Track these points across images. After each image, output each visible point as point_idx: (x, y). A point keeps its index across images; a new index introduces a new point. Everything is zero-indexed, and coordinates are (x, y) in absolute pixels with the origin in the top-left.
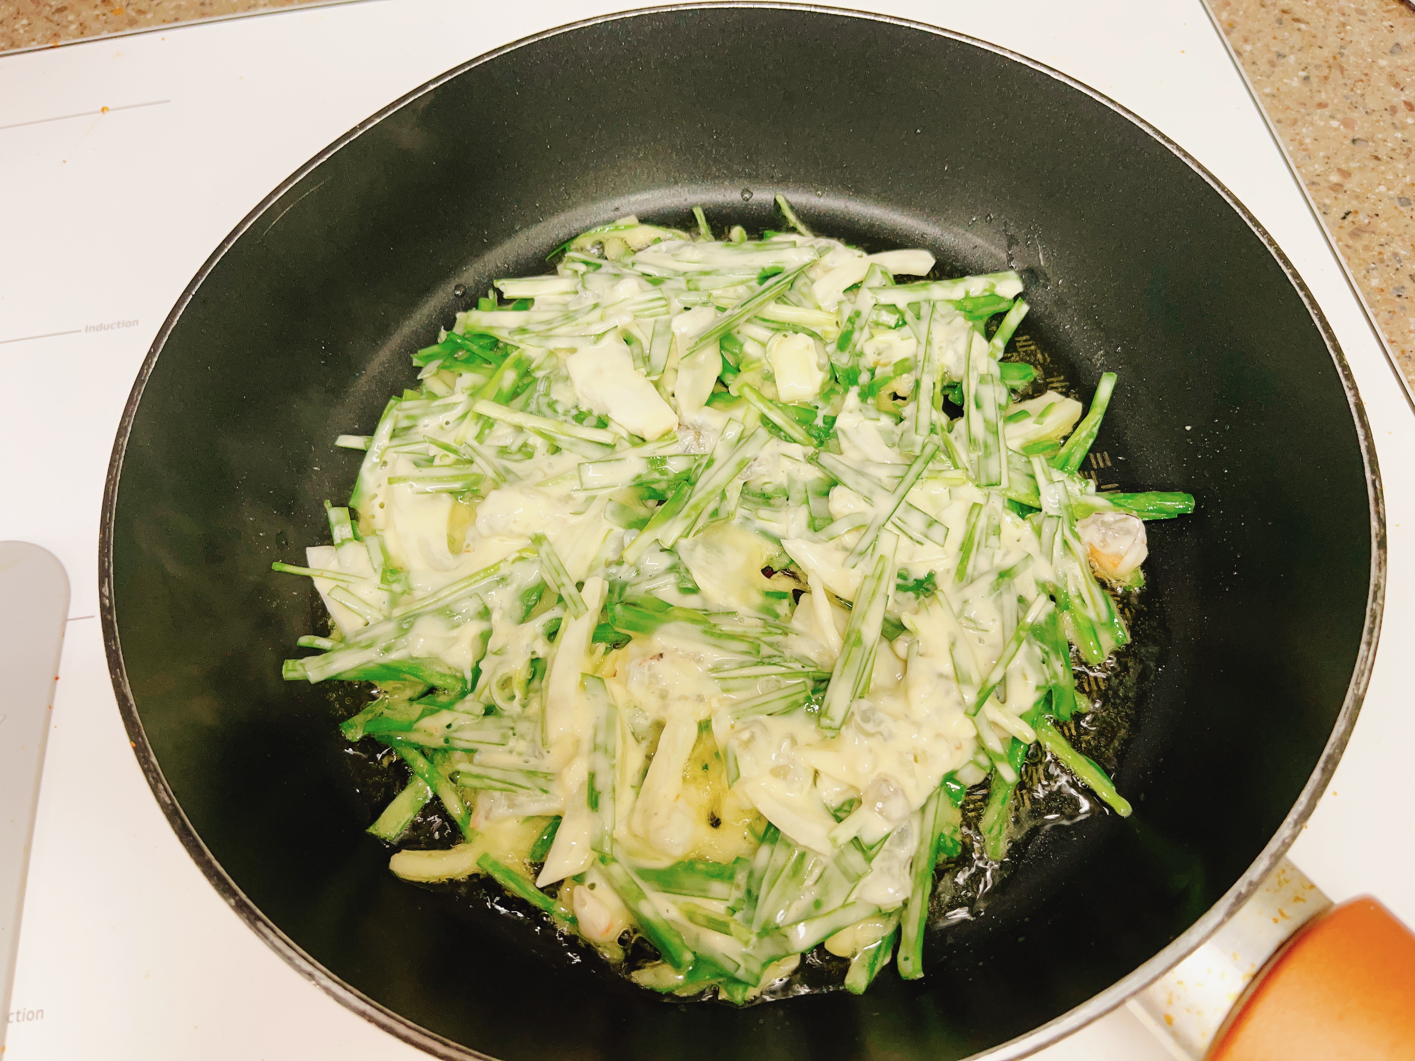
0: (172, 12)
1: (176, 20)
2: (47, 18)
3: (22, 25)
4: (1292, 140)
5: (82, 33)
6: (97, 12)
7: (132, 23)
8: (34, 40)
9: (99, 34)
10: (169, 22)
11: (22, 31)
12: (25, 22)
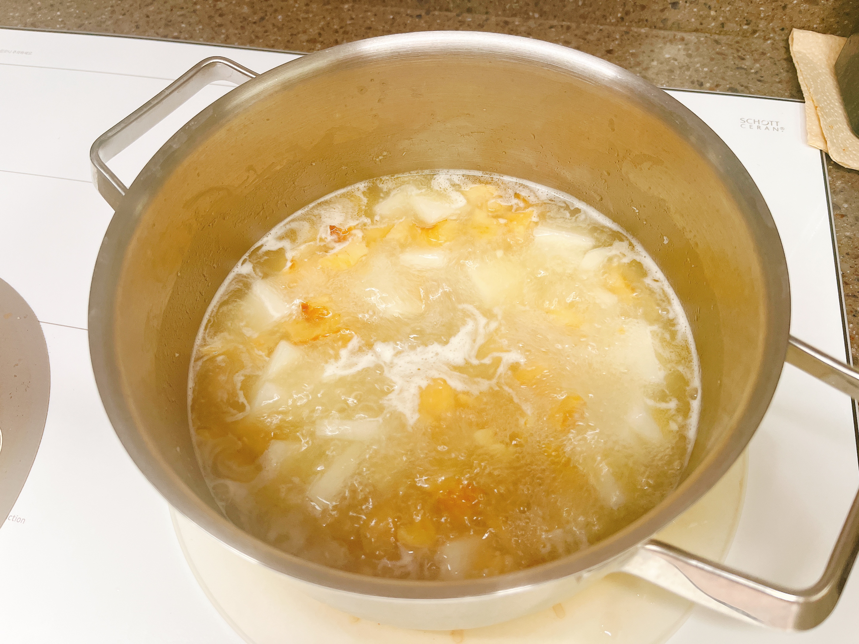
0: (272, 42)
1: (273, 47)
2: (212, 28)
3: (199, 29)
4: (851, 267)
5: (226, 40)
6: (236, 32)
7: (251, 42)
8: (202, 37)
9: (234, 44)
10: (269, 47)
11: (198, 32)
12: (201, 27)
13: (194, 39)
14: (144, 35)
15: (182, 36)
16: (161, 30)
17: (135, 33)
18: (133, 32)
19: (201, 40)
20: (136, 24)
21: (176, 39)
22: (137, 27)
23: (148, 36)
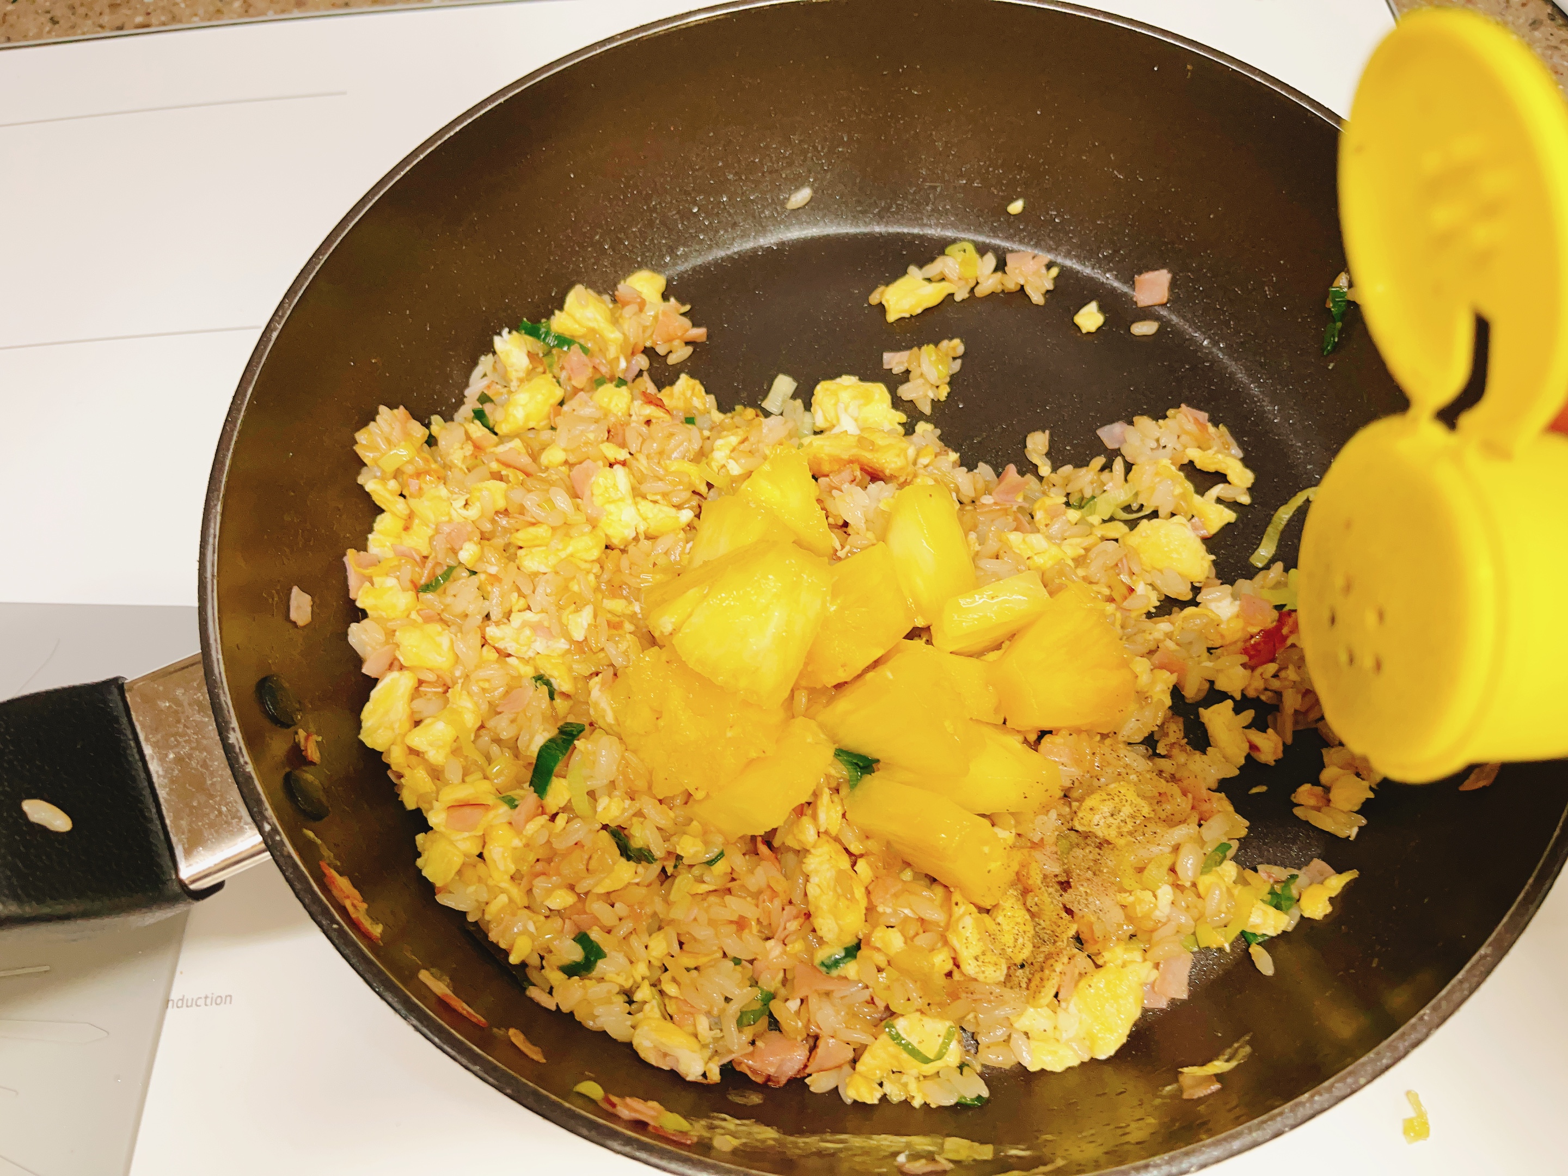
5: (246, 11)
9: (264, 14)
13: (180, 21)
14: (75, 35)
15: (154, 20)
16: (105, 19)
17: (54, 34)
18: (49, 32)
19: (196, 19)
20: (49, 16)
21: (144, 28)
22: (54, 21)
23: (84, 34)
